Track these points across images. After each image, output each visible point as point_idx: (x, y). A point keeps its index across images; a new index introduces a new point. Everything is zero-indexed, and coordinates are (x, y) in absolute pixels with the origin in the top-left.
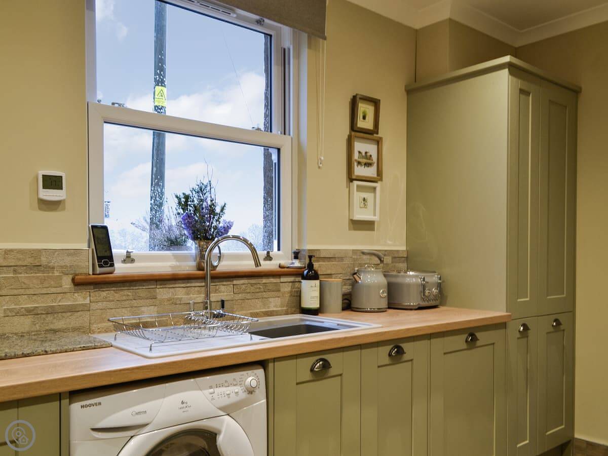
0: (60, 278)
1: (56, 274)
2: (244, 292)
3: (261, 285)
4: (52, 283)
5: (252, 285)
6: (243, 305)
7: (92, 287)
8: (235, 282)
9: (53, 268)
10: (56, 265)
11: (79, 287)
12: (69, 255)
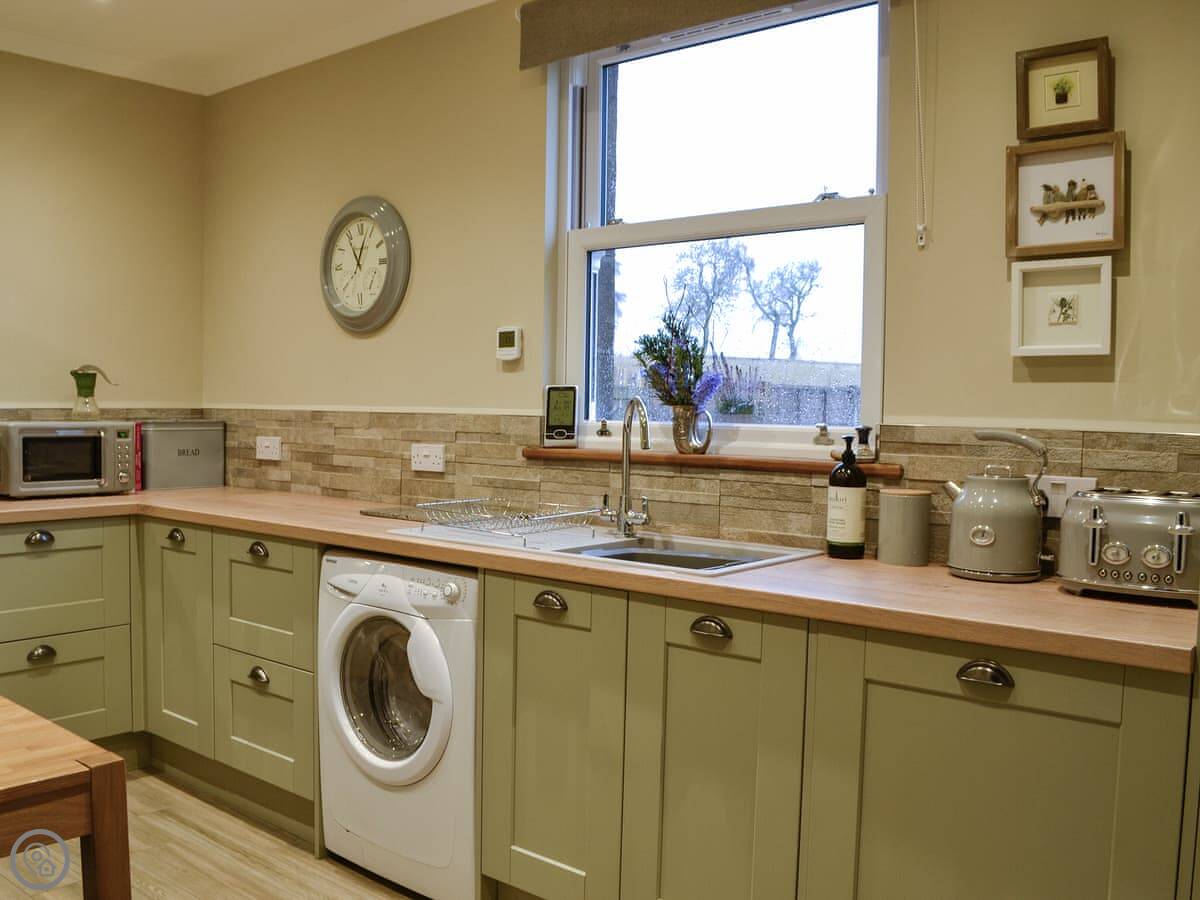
0: (514, 448)
1: (512, 444)
2: (739, 494)
3: (771, 487)
4: (508, 454)
5: (753, 484)
6: (736, 517)
7: (542, 463)
8: (722, 476)
9: (509, 437)
10: (513, 433)
11: (533, 462)
12: (523, 423)
